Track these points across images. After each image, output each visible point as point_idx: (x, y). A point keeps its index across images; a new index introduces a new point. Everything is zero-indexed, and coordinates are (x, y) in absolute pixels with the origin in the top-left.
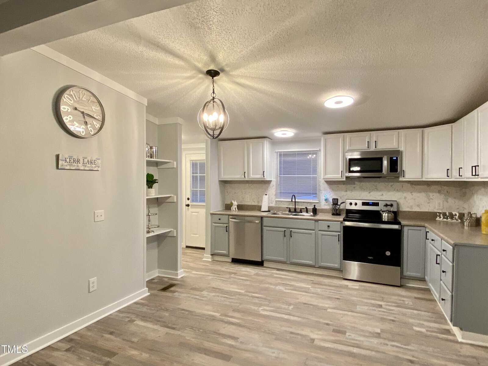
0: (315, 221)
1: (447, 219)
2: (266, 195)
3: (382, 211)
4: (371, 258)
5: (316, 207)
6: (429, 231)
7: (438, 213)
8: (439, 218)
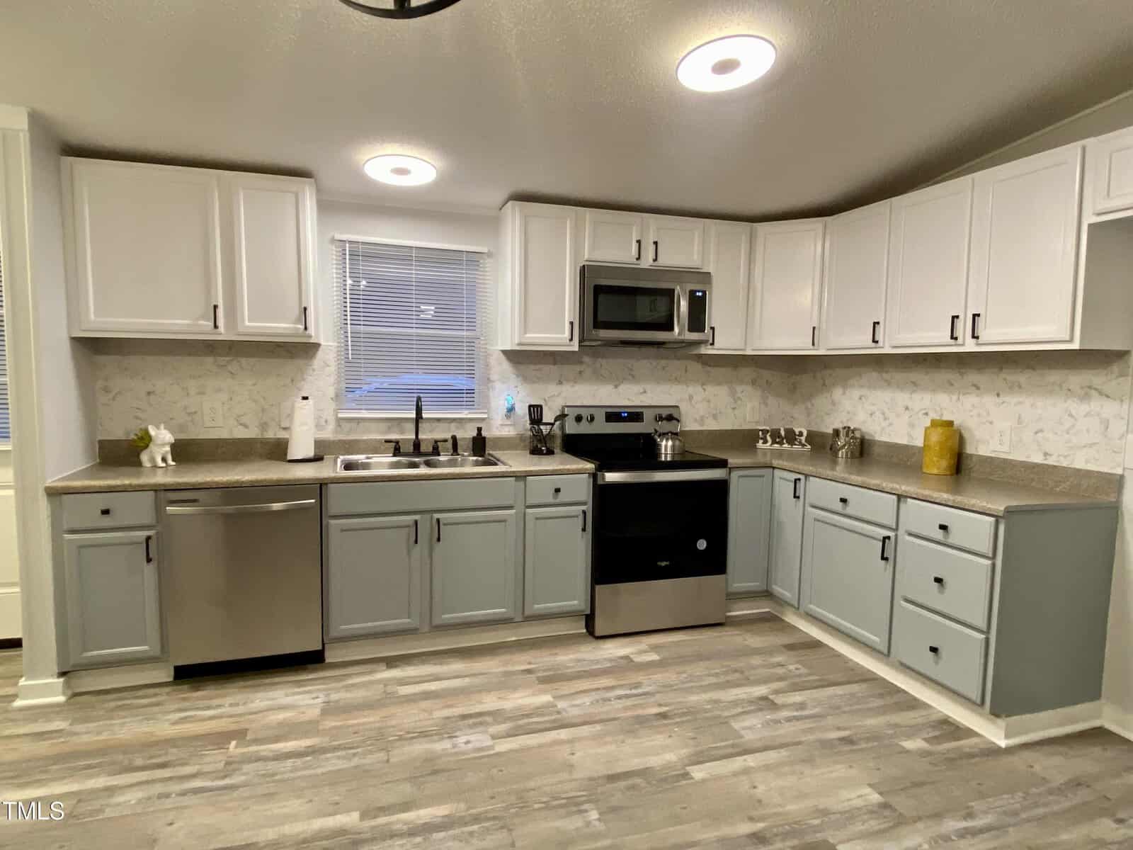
0: (517, 477)
1: (781, 443)
2: (305, 398)
3: (658, 434)
4: (663, 564)
5: (484, 433)
6: (802, 477)
7: (762, 430)
8: (763, 443)
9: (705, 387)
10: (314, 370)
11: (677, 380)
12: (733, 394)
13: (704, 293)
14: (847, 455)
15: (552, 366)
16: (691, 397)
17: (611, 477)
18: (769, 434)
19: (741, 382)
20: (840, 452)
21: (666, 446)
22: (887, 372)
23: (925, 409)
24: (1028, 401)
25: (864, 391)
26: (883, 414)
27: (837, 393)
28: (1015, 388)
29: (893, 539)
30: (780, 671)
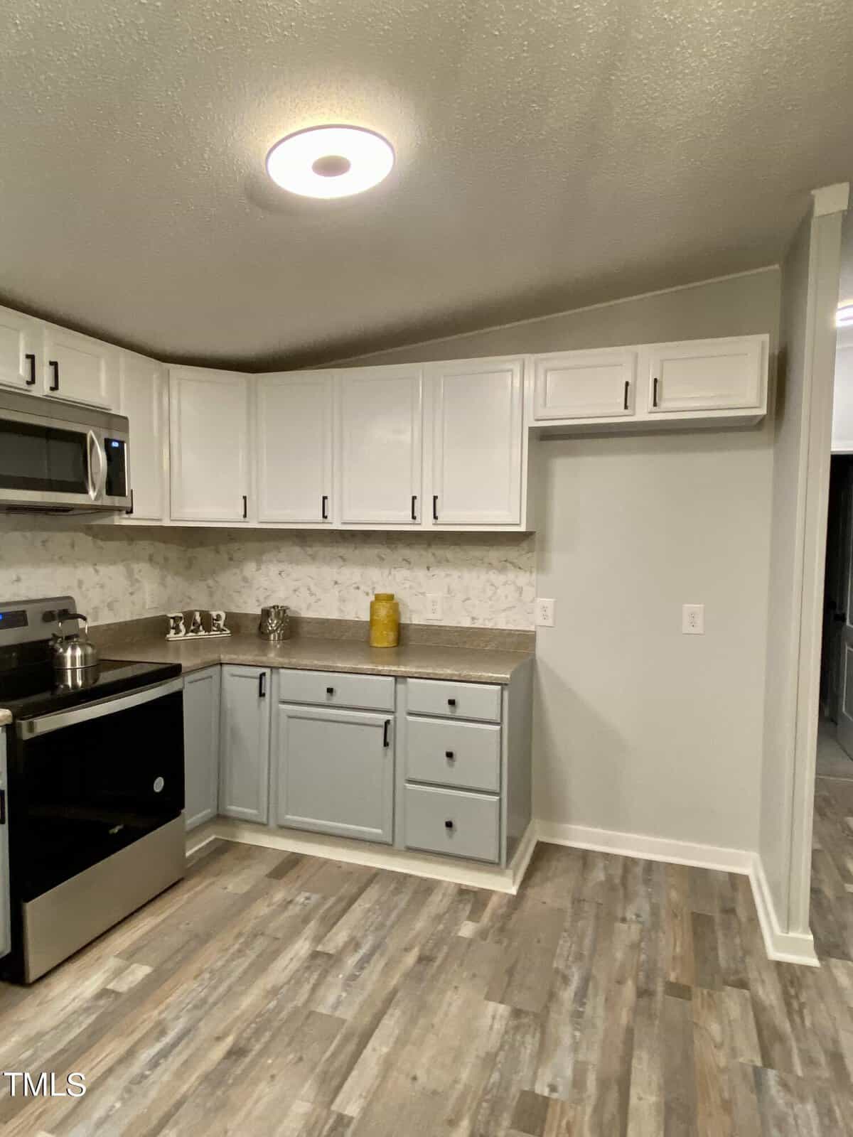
1: (197, 631)
3: (59, 640)
4: (116, 830)
6: (267, 671)
7: (173, 618)
8: (175, 634)
9: (97, 567)
11: (62, 560)
12: (130, 574)
13: (122, 443)
14: (279, 639)
16: (80, 583)
18: (183, 621)
19: (138, 559)
20: (272, 636)
21: (73, 658)
22: (310, 546)
23: (355, 583)
24: (455, 574)
25: (284, 567)
26: (309, 589)
27: (250, 568)
28: (441, 562)
29: (392, 722)
30: (294, 910)
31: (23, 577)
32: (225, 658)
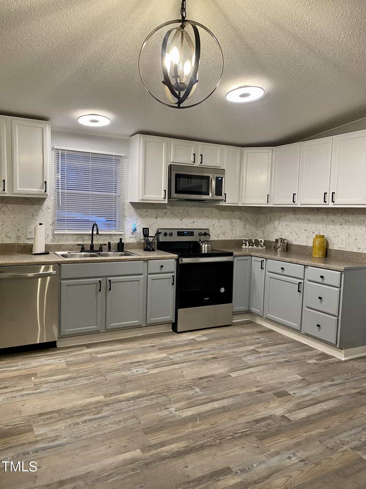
0: (144, 260)
1: (253, 246)
2: (41, 224)
3: (201, 241)
4: (207, 299)
5: (123, 241)
6: (265, 260)
7: (244, 240)
8: (245, 246)
9: (220, 220)
10: (42, 211)
11: (208, 217)
12: (231, 223)
13: (222, 178)
14: (281, 251)
15: (152, 210)
16: (213, 225)
17: (186, 260)
18: (248, 241)
19: (235, 218)
20: (278, 249)
21: (205, 247)
22: (297, 215)
23: (313, 231)
24: (352, 228)
25: (288, 223)
26: (296, 232)
27: (276, 223)
28: (347, 222)
29: (302, 283)
31: (195, 221)
32: (252, 254)
